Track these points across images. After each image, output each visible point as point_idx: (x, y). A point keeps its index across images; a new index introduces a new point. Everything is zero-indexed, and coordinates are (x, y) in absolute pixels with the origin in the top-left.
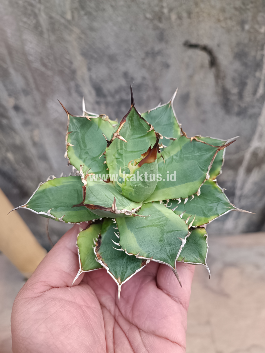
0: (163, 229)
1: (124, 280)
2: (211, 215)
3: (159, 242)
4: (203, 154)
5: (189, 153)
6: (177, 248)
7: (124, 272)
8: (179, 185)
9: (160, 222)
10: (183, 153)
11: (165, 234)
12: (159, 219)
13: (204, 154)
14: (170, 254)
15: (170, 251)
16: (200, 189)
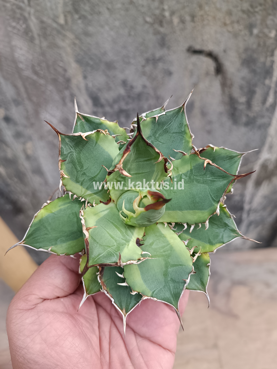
0: (167, 261)
1: (129, 311)
2: (216, 243)
3: (163, 276)
4: (216, 180)
5: (200, 175)
6: (181, 288)
7: (128, 303)
8: (186, 210)
9: (164, 252)
10: (193, 173)
11: (169, 267)
12: (163, 248)
13: (218, 181)
14: (174, 293)
15: (174, 288)
16: (208, 220)
